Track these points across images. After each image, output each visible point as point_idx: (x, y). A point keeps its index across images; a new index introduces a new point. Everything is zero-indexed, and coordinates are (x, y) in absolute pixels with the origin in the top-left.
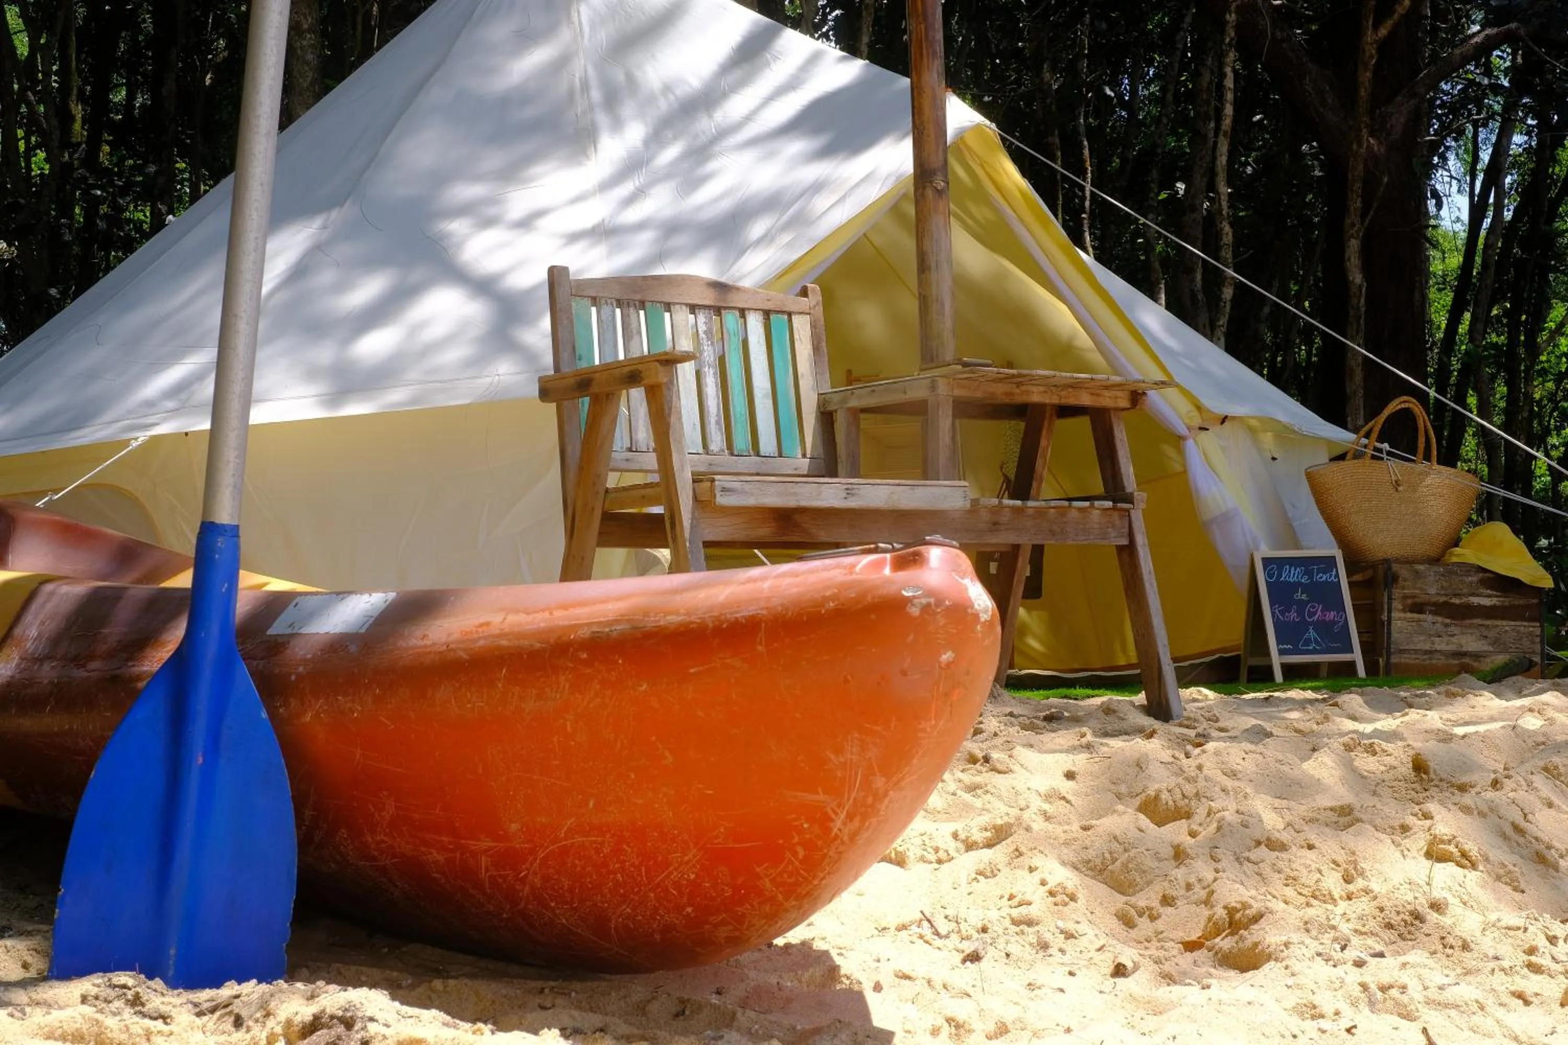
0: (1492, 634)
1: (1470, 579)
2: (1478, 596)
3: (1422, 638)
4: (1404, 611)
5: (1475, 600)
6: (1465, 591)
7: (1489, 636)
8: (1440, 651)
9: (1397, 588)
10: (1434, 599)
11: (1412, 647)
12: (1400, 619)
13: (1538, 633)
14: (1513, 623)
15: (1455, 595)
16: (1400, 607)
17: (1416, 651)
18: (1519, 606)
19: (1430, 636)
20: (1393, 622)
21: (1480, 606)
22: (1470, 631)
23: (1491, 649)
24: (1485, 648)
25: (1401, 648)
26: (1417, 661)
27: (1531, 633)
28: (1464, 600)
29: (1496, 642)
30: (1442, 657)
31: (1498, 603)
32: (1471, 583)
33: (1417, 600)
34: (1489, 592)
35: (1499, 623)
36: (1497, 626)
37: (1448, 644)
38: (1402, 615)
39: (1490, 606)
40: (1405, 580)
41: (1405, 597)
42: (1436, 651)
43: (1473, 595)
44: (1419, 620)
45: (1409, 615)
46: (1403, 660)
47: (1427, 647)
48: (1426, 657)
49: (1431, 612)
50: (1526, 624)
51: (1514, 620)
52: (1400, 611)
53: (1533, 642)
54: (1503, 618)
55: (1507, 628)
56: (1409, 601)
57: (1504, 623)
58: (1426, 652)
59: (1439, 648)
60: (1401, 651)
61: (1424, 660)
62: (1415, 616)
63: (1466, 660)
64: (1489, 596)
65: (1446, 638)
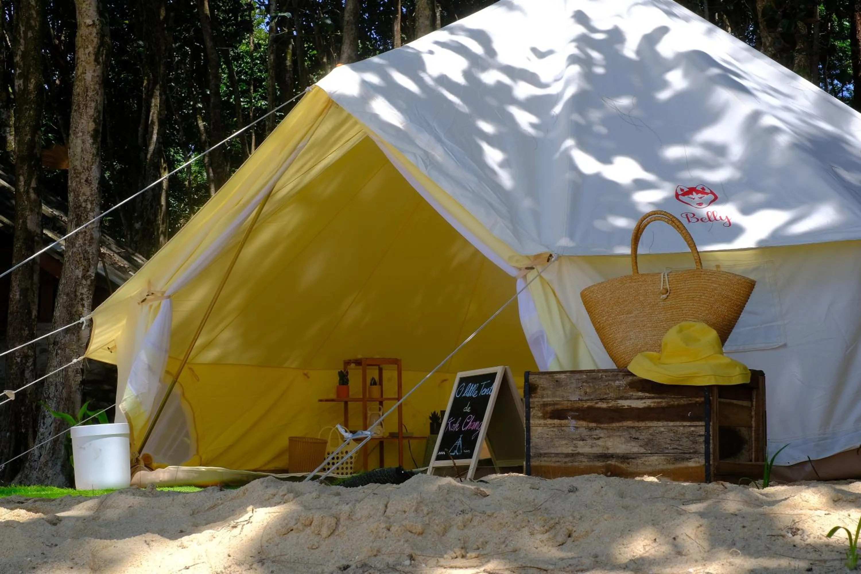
0: (645, 436)
1: (617, 383)
2: (627, 398)
3: (564, 442)
4: (544, 417)
5: (625, 403)
6: (612, 395)
7: (641, 437)
8: (582, 454)
9: (535, 397)
10: (577, 405)
11: (552, 450)
12: (540, 425)
13: (703, 433)
14: (671, 424)
15: (602, 400)
16: (540, 414)
17: (557, 455)
18: (678, 406)
19: (573, 439)
20: (533, 429)
21: (631, 409)
22: (618, 434)
23: (642, 450)
24: (635, 450)
25: (542, 451)
26: (557, 464)
27: (692, 433)
28: (612, 404)
29: (648, 443)
30: (586, 460)
31: (652, 405)
32: (619, 387)
33: (557, 407)
34: (640, 394)
35: (649, 424)
36: (649, 427)
37: (592, 447)
38: (542, 422)
39: (644, 409)
40: (544, 389)
41: (545, 405)
42: (579, 454)
43: (621, 398)
44: (561, 426)
45: (549, 421)
46: (543, 464)
47: (569, 450)
48: (567, 460)
49: (574, 418)
50: (688, 424)
51: (673, 421)
52: (540, 418)
53: (695, 442)
54: (659, 420)
55: (662, 429)
56: (549, 409)
57: (660, 424)
58: (567, 455)
59: (580, 450)
60: (541, 455)
61: (565, 462)
62: (556, 422)
63: (613, 462)
64: (641, 398)
65: (590, 442)
